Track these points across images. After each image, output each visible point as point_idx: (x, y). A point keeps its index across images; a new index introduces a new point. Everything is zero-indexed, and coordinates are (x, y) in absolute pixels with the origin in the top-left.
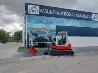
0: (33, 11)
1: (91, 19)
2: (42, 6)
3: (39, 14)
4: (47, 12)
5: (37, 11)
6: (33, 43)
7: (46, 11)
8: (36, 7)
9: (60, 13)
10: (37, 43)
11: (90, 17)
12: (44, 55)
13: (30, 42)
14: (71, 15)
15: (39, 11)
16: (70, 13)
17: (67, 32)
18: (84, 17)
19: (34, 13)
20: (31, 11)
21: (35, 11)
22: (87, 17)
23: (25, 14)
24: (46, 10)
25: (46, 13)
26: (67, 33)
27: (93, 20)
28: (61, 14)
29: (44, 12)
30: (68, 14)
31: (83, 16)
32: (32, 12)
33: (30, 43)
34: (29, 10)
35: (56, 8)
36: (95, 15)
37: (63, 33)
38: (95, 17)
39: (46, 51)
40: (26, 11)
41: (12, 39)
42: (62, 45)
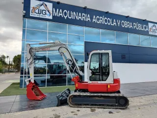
0: (41, 12)
1: (148, 32)
2: (58, 3)
3: (51, 18)
4: (68, 15)
5: (47, 13)
6: (35, 76)
7: (66, 14)
8: (46, 6)
9: (92, 18)
10: (46, 75)
11: (145, 28)
12: (57, 106)
13: (29, 73)
14: (113, 23)
15: (52, 12)
16: (111, 20)
17: (110, 52)
18: (135, 28)
19: (41, 16)
20: (37, 11)
21: (44, 12)
22: (139, 27)
23: (24, 16)
24: (65, 11)
25: (66, 17)
26: (110, 55)
27: (150, 33)
28: (94, 20)
29: (62, 15)
30: (106, 20)
31: (133, 25)
32: (38, 13)
33: (29, 77)
34: (31, 9)
35: (85, 8)
36: (153, 24)
37: (102, 54)
38: (154, 28)
39: (62, 96)
40: (25, 12)
41: (9, 68)
42: (99, 82)
